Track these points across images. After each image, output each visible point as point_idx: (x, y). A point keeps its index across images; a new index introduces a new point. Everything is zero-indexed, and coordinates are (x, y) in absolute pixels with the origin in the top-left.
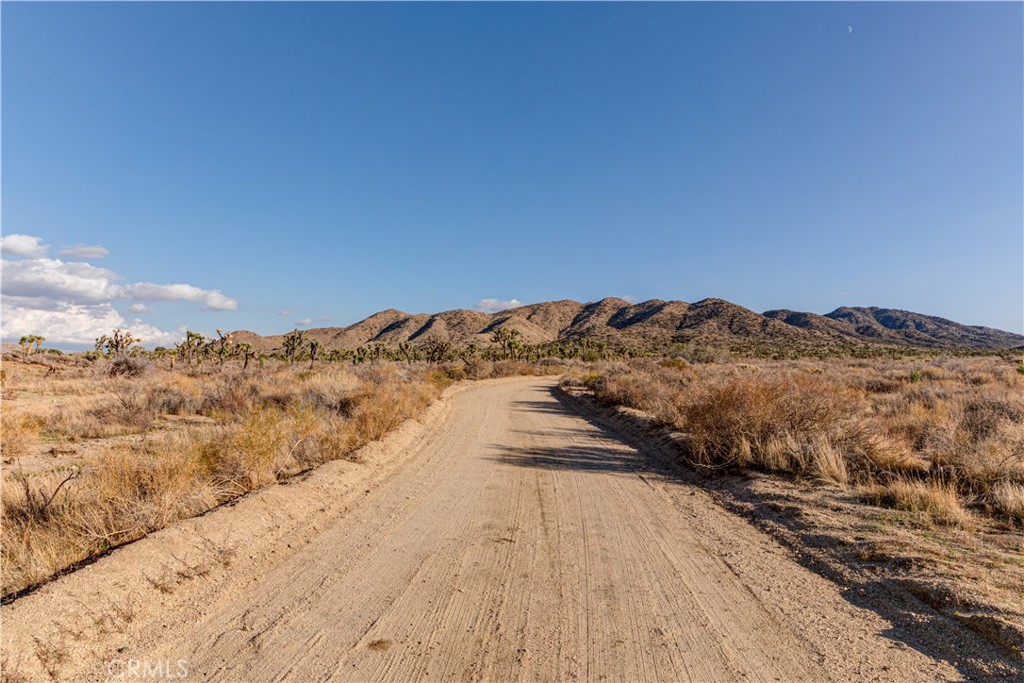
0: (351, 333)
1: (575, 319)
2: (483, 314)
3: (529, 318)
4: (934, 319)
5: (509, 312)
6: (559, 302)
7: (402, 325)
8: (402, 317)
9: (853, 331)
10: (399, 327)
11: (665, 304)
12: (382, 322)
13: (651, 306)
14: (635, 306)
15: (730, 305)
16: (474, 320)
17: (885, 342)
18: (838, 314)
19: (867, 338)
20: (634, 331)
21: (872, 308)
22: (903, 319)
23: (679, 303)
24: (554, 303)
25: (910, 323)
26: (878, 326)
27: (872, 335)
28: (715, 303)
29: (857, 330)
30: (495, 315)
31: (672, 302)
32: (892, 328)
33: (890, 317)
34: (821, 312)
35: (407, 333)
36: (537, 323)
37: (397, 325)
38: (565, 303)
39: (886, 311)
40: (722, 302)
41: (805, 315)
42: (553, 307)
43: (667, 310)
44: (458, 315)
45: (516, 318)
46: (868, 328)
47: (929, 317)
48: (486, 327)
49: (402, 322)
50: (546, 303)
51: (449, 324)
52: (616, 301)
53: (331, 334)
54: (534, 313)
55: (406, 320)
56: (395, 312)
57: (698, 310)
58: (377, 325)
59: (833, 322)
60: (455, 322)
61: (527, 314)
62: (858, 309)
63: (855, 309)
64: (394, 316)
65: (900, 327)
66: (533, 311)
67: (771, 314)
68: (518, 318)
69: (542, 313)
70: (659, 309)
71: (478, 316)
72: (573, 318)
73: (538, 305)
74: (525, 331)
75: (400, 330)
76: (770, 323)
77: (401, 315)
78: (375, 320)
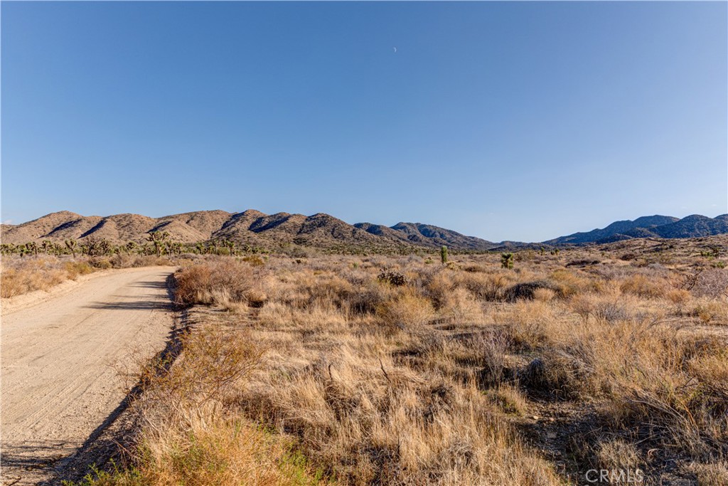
0: (24, 230)
1: (224, 224)
2: (149, 218)
3: (188, 222)
4: (450, 232)
5: (172, 217)
6: (212, 212)
7: (75, 225)
8: (75, 218)
9: (406, 238)
10: (72, 226)
11: (290, 216)
12: (57, 222)
13: (280, 217)
14: (269, 217)
15: (333, 219)
16: (142, 222)
17: (422, 246)
18: (399, 227)
19: (414, 242)
20: (267, 235)
21: (417, 224)
22: (434, 231)
23: (299, 215)
24: (209, 212)
25: (437, 234)
26: (420, 235)
27: (416, 240)
28: (323, 217)
29: (409, 237)
30: (159, 219)
31: (295, 215)
32: (428, 236)
33: (427, 230)
34: (388, 225)
35: (80, 231)
36: (194, 227)
37: (69, 225)
38: (217, 212)
39: (424, 226)
40: (328, 216)
41: (379, 227)
42: (208, 215)
43: (291, 220)
44: (127, 219)
45: (177, 222)
46: (415, 236)
47: (447, 230)
48: (152, 228)
49: (75, 222)
50: (201, 212)
51: (119, 225)
52: (256, 213)
54: (192, 219)
55: (79, 220)
56: (68, 213)
57: (312, 221)
58: (50, 224)
59: (395, 232)
60: (124, 223)
61: (187, 220)
62: (409, 224)
63: (407, 223)
64: (67, 217)
65: (432, 236)
67: (359, 226)
68: (179, 222)
69: (199, 219)
70: (286, 219)
71: (145, 219)
72: (222, 224)
73: (195, 212)
74: (184, 232)
75: (73, 228)
76: (358, 232)
77: (74, 216)
78: (48, 219)
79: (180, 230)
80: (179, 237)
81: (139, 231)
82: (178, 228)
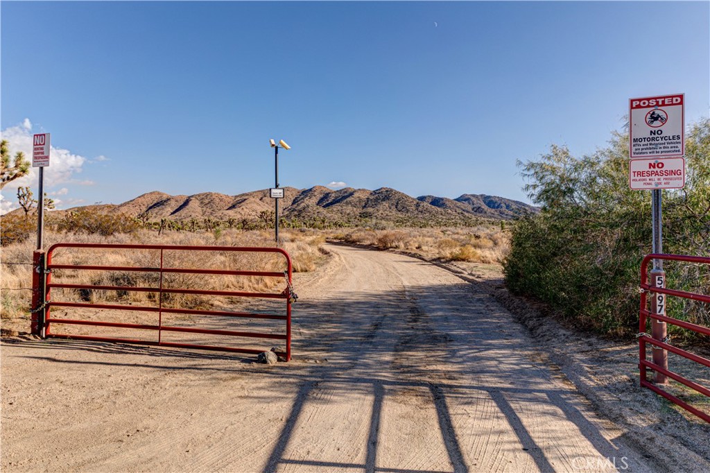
0: (124, 209)
1: (294, 200)
2: (227, 196)
3: (261, 199)
4: (517, 202)
5: (247, 195)
7: (165, 204)
8: (164, 198)
9: (470, 210)
10: (163, 204)
11: (355, 191)
12: (150, 201)
13: (346, 192)
14: (335, 192)
15: (396, 192)
16: (221, 200)
17: (487, 217)
18: (463, 199)
19: (478, 214)
20: (335, 209)
21: (482, 195)
22: (499, 202)
23: (364, 190)
25: (503, 205)
26: (485, 207)
27: (481, 212)
28: (387, 191)
29: (473, 209)
30: (236, 197)
31: (359, 190)
32: (493, 207)
33: (492, 201)
34: (452, 198)
35: (169, 210)
36: (267, 203)
37: (160, 203)
38: (287, 189)
39: (489, 197)
40: (392, 190)
41: (442, 199)
43: (356, 195)
44: (209, 197)
46: (479, 208)
47: (514, 201)
48: (230, 205)
49: (165, 201)
51: (202, 203)
52: (322, 188)
54: (265, 196)
55: (169, 199)
56: (159, 193)
57: (377, 195)
58: (145, 203)
59: (459, 204)
61: (260, 197)
62: (474, 196)
63: (472, 195)
64: (158, 196)
65: (498, 207)
67: (422, 199)
68: (253, 199)
70: (351, 194)
71: (224, 197)
74: (258, 208)
75: (163, 207)
76: (422, 205)
77: (164, 196)
78: (142, 199)
79: (255, 206)
80: (254, 213)
81: (219, 208)
82: (253, 205)
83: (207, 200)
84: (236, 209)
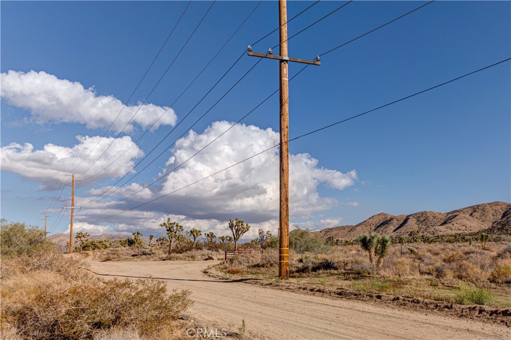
0: (359, 229)
1: (504, 214)
2: (440, 214)
3: (471, 215)
5: (457, 211)
6: (492, 203)
8: (389, 218)
10: (387, 224)
12: (377, 221)
16: (434, 217)
24: (489, 204)
30: (448, 213)
35: (392, 228)
36: (477, 218)
37: (386, 222)
38: (497, 204)
42: (488, 207)
44: (424, 215)
45: (462, 215)
48: (442, 221)
49: (389, 221)
50: (482, 205)
51: (418, 221)
53: (347, 230)
54: (475, 211)
55: (392, 219)
56: (384, 214)
58: (374, 223)
60: (422, 219)
61: (470, 212)
64: (384, 217)
66: (474, 210)
68: (463, 215)
69: (480, 211)
71: (437, 215)
72: (502, 214)
73: (477, 205)
74: (468, 223)
75: (388, 225)
77: (388, 216)
78: (372, 220)
79: (465, 222)
80: (463, 228)
81: (432, 224)
82: (462, 220)
83: (422, 218)
84: (447, 225)
